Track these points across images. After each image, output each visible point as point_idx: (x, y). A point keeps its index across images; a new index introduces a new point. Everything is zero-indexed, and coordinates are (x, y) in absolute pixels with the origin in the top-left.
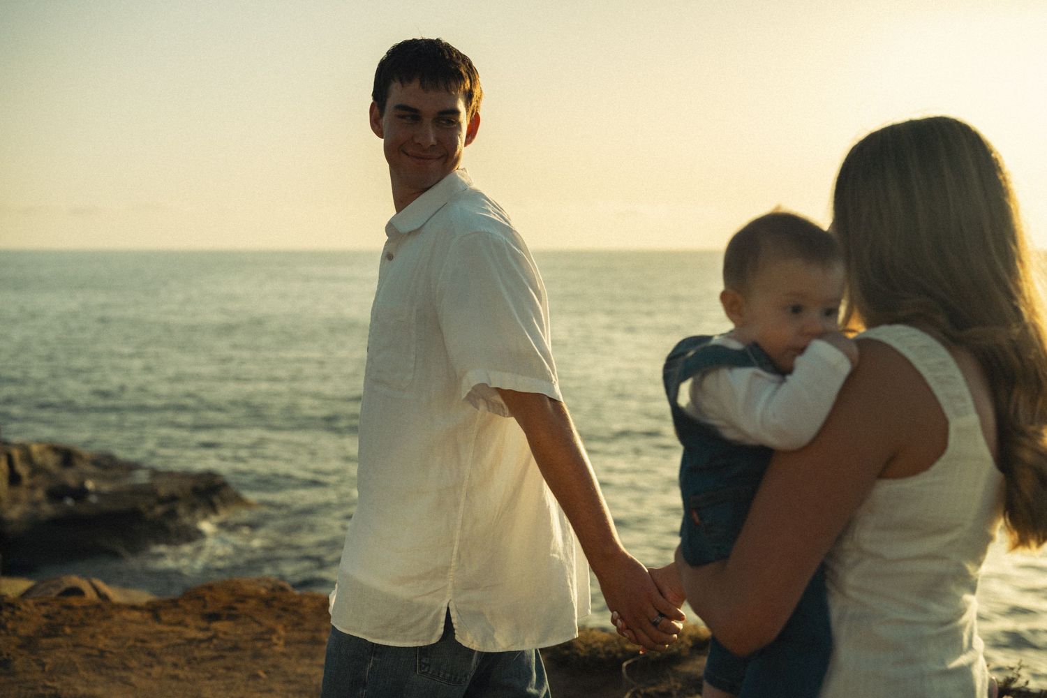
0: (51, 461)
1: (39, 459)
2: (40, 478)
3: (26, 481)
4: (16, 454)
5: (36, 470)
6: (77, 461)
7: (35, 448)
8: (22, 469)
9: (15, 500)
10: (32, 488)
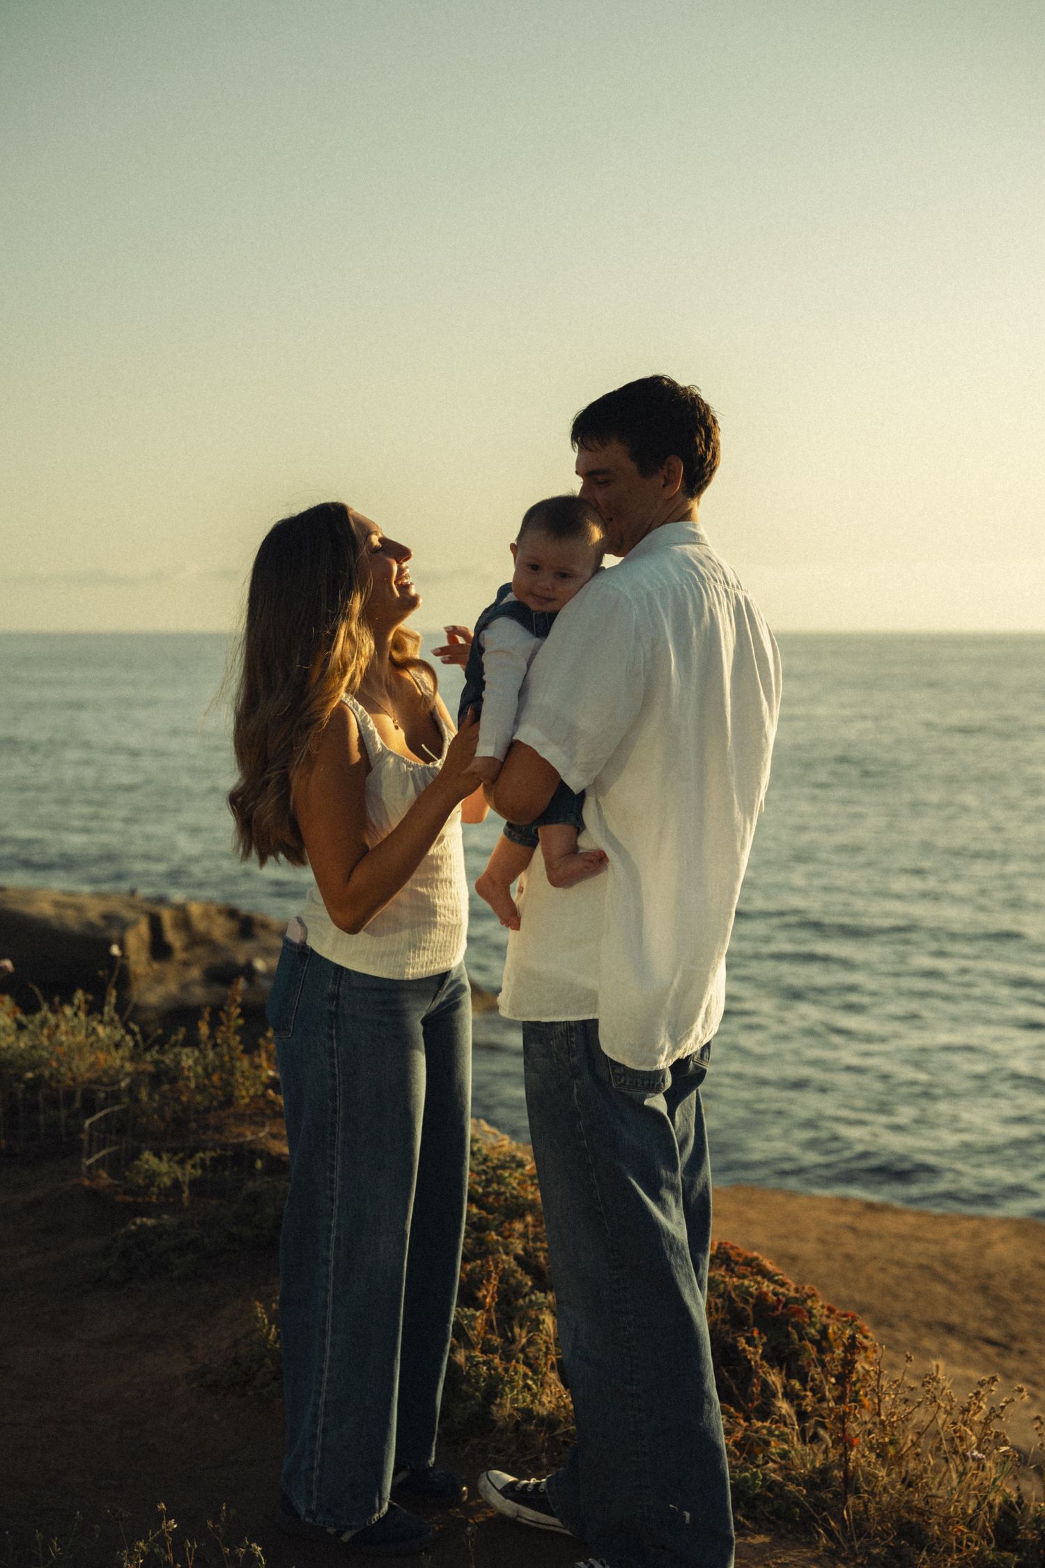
0: (220, 929)
1: (201, 926)
2: (200, 951)
3: (179, 955)
4: (167, 916)
5: (196, 940)
6: (261, 933)
7: (195, 910)
8: (173, 937)
9: (159, 980)
10: (186, 964)
